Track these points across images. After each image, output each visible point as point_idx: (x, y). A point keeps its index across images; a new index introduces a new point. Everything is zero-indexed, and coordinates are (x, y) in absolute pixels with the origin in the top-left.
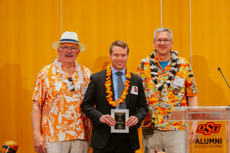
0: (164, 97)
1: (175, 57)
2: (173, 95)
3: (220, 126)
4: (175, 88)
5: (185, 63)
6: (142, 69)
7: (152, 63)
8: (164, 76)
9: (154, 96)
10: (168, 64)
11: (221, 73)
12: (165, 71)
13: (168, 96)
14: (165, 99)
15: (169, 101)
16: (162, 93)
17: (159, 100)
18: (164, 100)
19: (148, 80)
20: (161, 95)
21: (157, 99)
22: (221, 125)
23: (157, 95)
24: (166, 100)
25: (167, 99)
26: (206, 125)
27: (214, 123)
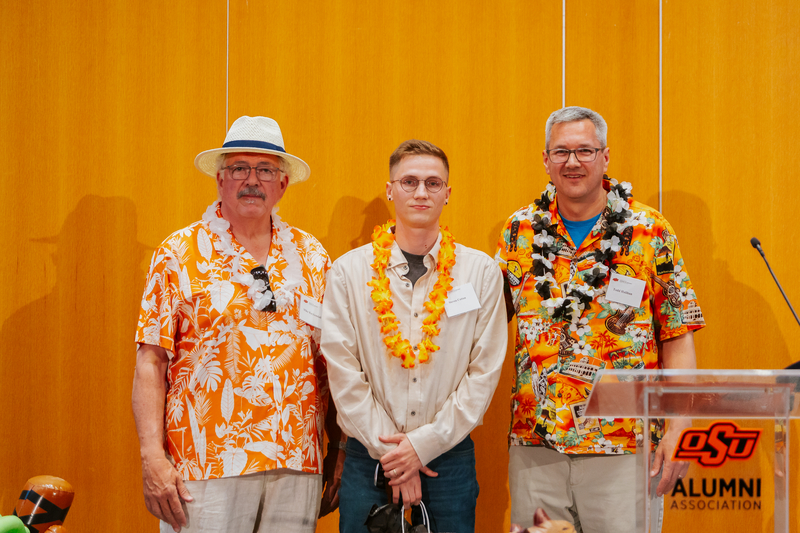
0: (576, 342)
1: (619, 204)
2: (609, 333)
3: (754, 435)
4: (614, 311)
5: (651, 225)
7: (539, 227)
8: (579, 269)
9: (547, 339)
10: (594, 228)
11: (763, 255)
12: (585, 254)
13: (592, 339)
14: (581, 348)
15: (595, 354)
16: (573, 328)
17: (560, 354)
18: (577, 351)
19: (528, 284)
20: (566, 333)
21: (555, 349)
23: (556, 335)
24: (585, 353)
25: (588, 347)
26: (708, 433)
27: (735, 427)
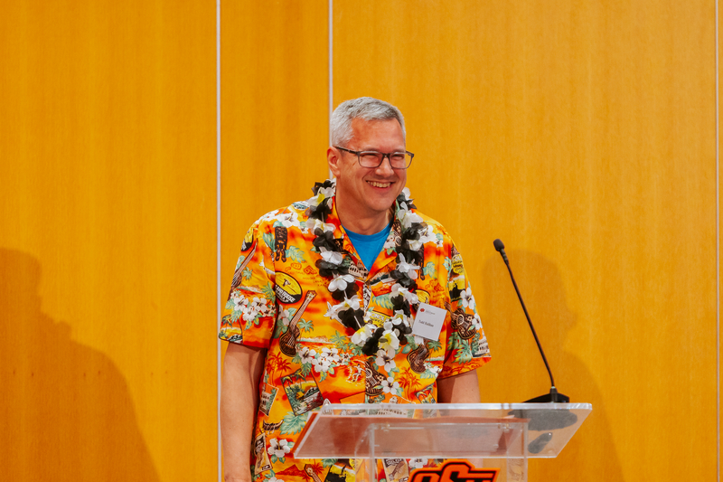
0: (385, 379)
1: (408, 217)
2: (411, 371)
4: (417, 346)
5: (441, 242)
6: (278, 255)
7: (322, 240)
8: (376, 294)
9: (347, 373)
10: (387, 245)
12: (379, 275)
13: (400, 376)
14: (390, 386)
15: (402, 393)
16: (379, 362)
17: (368, 392)
18: (386, 390)
19: (313, 306)
20: (373, 370)
21: (362, 386)
22: (494, 472)
23: (360, 369)
24: (393, 392)
25: (396, 385)
26: (440, 473)
27: (469, 467)
